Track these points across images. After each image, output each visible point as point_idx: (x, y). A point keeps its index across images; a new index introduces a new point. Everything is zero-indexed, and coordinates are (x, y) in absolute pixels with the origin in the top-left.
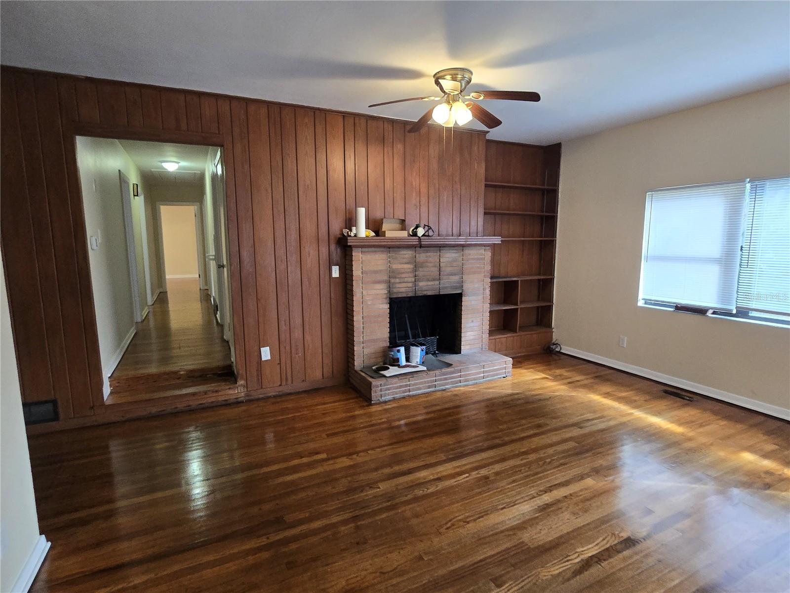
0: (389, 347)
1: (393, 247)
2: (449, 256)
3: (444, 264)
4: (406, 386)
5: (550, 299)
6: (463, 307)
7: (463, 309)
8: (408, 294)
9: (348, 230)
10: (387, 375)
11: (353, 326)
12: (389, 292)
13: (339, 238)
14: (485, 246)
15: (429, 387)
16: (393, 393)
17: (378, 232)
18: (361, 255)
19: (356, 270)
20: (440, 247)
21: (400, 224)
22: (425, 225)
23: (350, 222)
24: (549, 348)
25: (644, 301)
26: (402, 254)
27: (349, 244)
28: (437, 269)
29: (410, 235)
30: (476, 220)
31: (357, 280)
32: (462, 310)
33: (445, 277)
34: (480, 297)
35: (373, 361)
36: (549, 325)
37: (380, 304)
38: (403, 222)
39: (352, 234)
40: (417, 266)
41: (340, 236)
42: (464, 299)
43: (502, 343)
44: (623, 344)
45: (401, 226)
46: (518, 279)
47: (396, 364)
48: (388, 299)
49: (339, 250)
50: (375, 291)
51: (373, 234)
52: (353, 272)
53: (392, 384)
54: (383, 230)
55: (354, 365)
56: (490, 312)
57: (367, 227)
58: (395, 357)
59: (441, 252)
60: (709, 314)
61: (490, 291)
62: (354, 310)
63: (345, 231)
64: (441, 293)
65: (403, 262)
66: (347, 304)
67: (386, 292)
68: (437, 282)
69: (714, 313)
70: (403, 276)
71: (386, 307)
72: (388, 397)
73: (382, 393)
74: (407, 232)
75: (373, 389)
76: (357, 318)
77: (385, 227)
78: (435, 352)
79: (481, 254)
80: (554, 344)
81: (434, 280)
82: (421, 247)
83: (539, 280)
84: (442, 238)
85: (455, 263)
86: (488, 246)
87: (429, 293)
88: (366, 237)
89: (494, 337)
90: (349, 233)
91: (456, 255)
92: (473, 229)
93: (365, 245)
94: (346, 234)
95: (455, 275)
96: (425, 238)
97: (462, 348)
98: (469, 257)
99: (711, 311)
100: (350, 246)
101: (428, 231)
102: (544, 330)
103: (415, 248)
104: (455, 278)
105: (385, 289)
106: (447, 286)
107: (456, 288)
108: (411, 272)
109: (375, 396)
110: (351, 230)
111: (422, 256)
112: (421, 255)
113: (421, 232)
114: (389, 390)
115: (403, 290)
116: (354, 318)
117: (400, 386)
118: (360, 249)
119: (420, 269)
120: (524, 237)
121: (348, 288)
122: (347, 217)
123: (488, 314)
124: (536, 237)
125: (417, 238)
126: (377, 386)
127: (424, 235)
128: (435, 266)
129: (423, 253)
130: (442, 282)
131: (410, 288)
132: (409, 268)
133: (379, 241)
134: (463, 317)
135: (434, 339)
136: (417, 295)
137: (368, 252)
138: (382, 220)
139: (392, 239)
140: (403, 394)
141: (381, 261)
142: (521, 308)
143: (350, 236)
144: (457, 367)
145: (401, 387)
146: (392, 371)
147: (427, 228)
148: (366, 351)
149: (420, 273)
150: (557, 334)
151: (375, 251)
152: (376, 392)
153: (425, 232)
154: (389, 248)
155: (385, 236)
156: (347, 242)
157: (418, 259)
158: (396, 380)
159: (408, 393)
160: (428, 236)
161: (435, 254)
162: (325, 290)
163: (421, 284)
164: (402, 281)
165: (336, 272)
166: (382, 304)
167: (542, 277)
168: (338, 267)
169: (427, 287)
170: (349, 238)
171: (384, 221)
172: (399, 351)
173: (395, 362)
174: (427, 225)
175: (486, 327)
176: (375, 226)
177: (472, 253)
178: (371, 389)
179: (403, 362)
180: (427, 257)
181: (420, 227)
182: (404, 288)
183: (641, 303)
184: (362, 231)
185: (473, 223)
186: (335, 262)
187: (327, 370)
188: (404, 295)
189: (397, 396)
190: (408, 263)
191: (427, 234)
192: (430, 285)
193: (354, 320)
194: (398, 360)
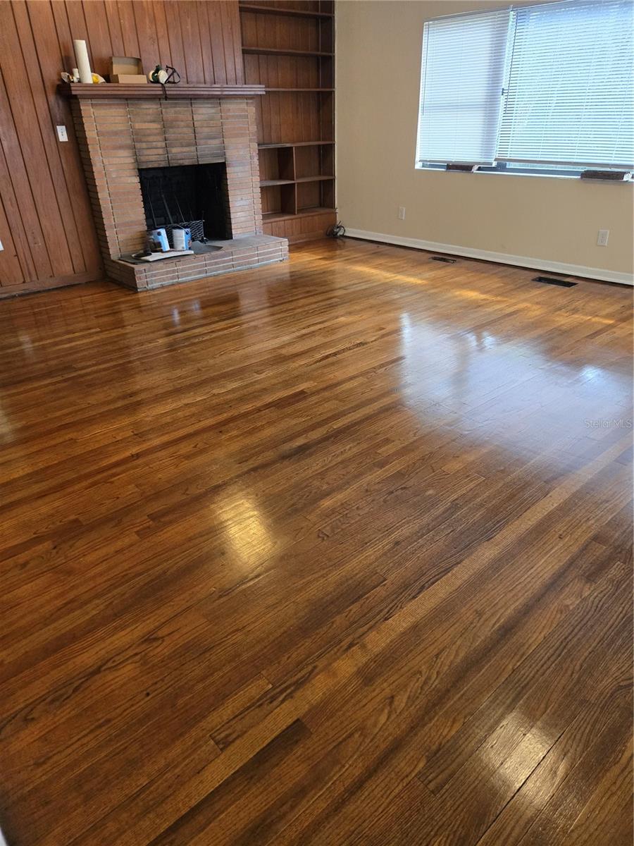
0: (147, 231)
1: (130, 98)
2: (204, 112)
3: (200, 122)
4: (174, 271)
5: (332, 172)
6: (228, 181)
7: (228, 183)
8: (160, 164)
9: (68, 74)
10: (151, 260)
11: (100, 206)
12: (136, 161)
13: (58, 85)
14: (247, 99)
15: (200, 272)
16: (161, 280)
17: (109, 77)
18: (92, 110)
19: (89, 131)
20: (192, 99)
21: (134, 65)
22: (167, 67)
23: (69, 62)
24: (332, 231)
25: (421, 163)
26: (144, 109)
27: (74, 93)
28: (191, 130)
29: (151, 82)
30: (234, 63)
31: (93, 144)
32: (227, 185)
33: (202, 141)
34: (248, 168)
35: (131, 248)
36: (332, 205)
37: (127, 176)
38: (138, 61)
39: (75, 80)
40: (166, 125)
41: (58, 83)
42: (228, 170)
43: (279, 228)
44: (402, 216)
45: (136, 68)
46: (292, 145)
47: (158, 249)
48: (137, 170)
49: (60, 102)
50: (118, 159)
51: (102, 80)
52: (87, 133)
53: (157, 269)
54: (114, 74)
55: (110, 255)
56: (262, 188)
57: (93, 70)
58: (156, 241)
59: (193, 106)
60: (475, 170)
61: (259, 159)
62: (97, 184)
63: (65, 75)
64: (200, 163)
65: (147, 117)
66: (85, 178)
67: (133, 161)
68: (193, 149)
69: (479, 169)
70: (151, 138)
71: (137, 180)
72: (155, 285)
73: (148, 280)
74: (145, 76)
75: (137, 276)
76: (103, 195)
77: (116, 69)
78: (203, 238)
79: (243, 110)
80: (338, 227)
81: (188, 145)
82: (166, 98)
83: (319, 146)
84: (192, 85)
85: (212, 122)
86: (251, 98)
87: (187, 162)
88: (94, 83)
89: (269, 221)
90: (71, 78)
91: (213, 111)
92: (231, 75)
93: (95, 95)
94: (66, 80)
95: (214, 138)
96: (170, 85)
97: (234, 232)
98: (228, 114)
99: (476, 167)
100: (76, 96)
101: (172, 74)
102: (327, 210)
103: (160, 99)
104: (215, 143)
105: (130, 156)
106: (205, 153)
107: (218, 156)
108: (158, 134)
109: (140, 283)
110: (72, 74)
111: (171, 112)
112: (168, 110)
113: (163, 76)
114: (155, 276)
115: (153, 158)
116: (99, 194)
117: (167, 271)
118: (90, 102)
119: (171, 130)
120: (297, 88)
121: (83, 156)
122: (63, 54)
123: (259, 190)
124: (312, 88)
125: (160, 85)
126: (140, 272)
127: (168, 81)
128: (188, 126)
129: (171, 107)
130: (199, 147)
131: (162, 156)
132: (156, 129)
133: (110, 89)
134: (230, 193)
135: (200, 223)
136: (171, 165)
137: (100, 105)
138: (111, 58)
139: (128, 86)
140: (171, 281)
141: (120, 118)
142: (298, 183)
143: (73, 82)
144: (228, 249)
145: (168, 273)
146: (155, 256)
147: (170, 71)
148: (122, 237)
149: (171, 135)
150: (342, 214)
151: (110, 105)
152: (141, 279)
153: (169, 77)
154: (127, 99)
155: (118, 82)
156: (71, 90)
157: (165, 116)
158: (161, 264)
159: (177, 280)
160: (174, 83)
161: (186, 109)
162: (54, 160)
163: (174, 150)
164: (150, 147)
165: (63, 135)
166: (129, 176)
167: (321, 143)
168: (64, 127)
169: (183, 155)
170: (72, 84)
171: (114, 60)
172: (159, 234)
173: (157, 247)
174: (171, 66)
175: (258, 206)
176: (103, 67)
177: (233, 107)
178: (135, 275)
179: (166, 246)
180: (176, 112)
181: (162, 69)
182: (154, 157)
183: (418, 166)
184: (87, 75)
185: (230, 66)
186: (59, 120)
187: (78, 262)
188: (156, 165)
189: (166, 283)
190: (154, 121)
191: (171, 79)
192: (185, 152)
193: (100, 197)
194: (159, 244)
